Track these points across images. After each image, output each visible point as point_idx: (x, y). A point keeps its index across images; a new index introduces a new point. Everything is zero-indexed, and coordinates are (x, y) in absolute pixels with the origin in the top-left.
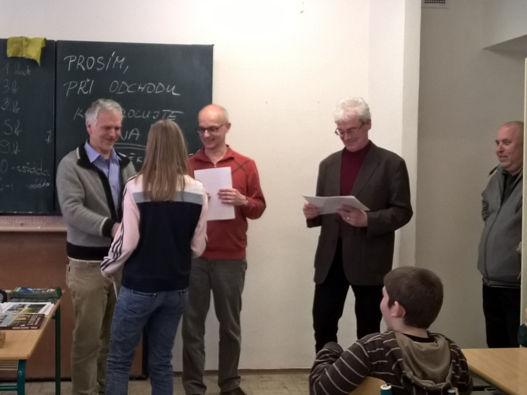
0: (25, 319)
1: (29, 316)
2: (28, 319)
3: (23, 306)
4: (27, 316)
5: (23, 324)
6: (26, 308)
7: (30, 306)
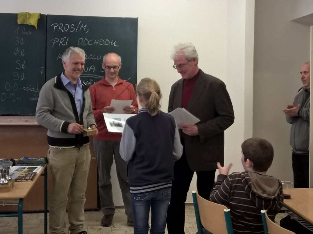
0: (25, 175)
1: (27, 174)
2: (26, 175)
3: (24, 168)
4: (26, 174)
5: (23, 178)
6: (26, 169)
7: (28, 168)
